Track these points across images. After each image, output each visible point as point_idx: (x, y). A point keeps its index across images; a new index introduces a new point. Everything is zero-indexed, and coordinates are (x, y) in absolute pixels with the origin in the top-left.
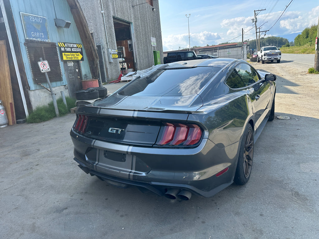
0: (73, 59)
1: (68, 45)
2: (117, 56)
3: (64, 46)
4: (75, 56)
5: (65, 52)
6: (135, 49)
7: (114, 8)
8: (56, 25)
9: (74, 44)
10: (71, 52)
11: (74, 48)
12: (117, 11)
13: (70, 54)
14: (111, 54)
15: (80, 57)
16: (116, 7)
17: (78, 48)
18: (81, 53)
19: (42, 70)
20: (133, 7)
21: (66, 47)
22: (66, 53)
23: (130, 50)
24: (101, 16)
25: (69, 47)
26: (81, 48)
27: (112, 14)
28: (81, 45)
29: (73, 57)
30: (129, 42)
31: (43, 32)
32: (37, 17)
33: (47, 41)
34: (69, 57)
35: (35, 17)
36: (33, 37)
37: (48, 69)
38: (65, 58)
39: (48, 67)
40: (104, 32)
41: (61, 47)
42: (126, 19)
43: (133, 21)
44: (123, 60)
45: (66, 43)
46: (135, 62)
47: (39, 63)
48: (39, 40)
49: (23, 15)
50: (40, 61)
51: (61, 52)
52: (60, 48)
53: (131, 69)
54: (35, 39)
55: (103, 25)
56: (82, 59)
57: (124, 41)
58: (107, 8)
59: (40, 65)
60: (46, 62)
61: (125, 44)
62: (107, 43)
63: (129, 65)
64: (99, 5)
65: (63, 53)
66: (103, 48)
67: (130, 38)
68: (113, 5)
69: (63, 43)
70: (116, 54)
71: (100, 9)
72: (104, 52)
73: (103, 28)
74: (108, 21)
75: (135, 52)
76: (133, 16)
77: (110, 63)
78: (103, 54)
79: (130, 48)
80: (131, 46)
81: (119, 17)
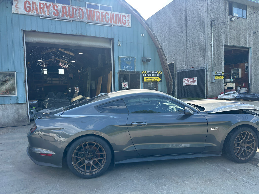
0: (152, 81)
1: (149, 72)
2: (223, 77)
3: (146, 73)
4: (155, 79)
5: (146, 76)
6: (251, 71)
7: (227, 38)
8: (142, 61)
9: (155, 71)
10: (152, 76)
11: (155, 74)
12: (230, 40)
13: (150, 78)
14: (214, 76)
15: (159, 79)
16: (230, 37)
17: (158, 74)
18: (160, 77)
19: (123, 87)
20: (254, 33)
21: (148, 74)
22: (147, 78)
23: (246, 72)
24: (210, 46)
25: (150, 74)
26: (161, 74)
27: (224, 43)
28: (161, 72)
29: (152, 80)
30: (246, 64)
31: (132, 66)
32: (129, 58)
33: (133, 71)
34: (149, 79)
35: (128, 58)
36: (125, 69)
37: (127, 87)
38: (145, 80)
39: (127, 86)
40: (211, 59)
41: (144, 73)
42: (243, 45)
43: (252, 46)
44: (231, 80)
45: (148, 71)
46: (249, 82)
47: (123, 83)
48: (128, 70)
49: (121, 58)
50: (123, 82)
51: (143, 77)
52: (142, 75)
53: (245, 89)
54: (125, 70)
55: (211, 53)
56: (160, 81)
57: (242, 64)
58: (218, 39)
59: (122, 85)
60: (127, 83)
61: (242, 66)
62: (212, 67)
63: (244, 85)
64: (210, 39)
65: (144, 78)
66: (206, 71)
67: (247, 61)
68: (226, 35)
69: (145, 72)
70: (222, 75)
71: (209, 41)
72: (207, 74)
73: (211, 56)
74: (217, 50)
75: (251, 73)
76: (252, 41)
77: (212, 83)
78: (207, 76)
79: (246, 70)
80: (247, 67)
81: (232, 44)
